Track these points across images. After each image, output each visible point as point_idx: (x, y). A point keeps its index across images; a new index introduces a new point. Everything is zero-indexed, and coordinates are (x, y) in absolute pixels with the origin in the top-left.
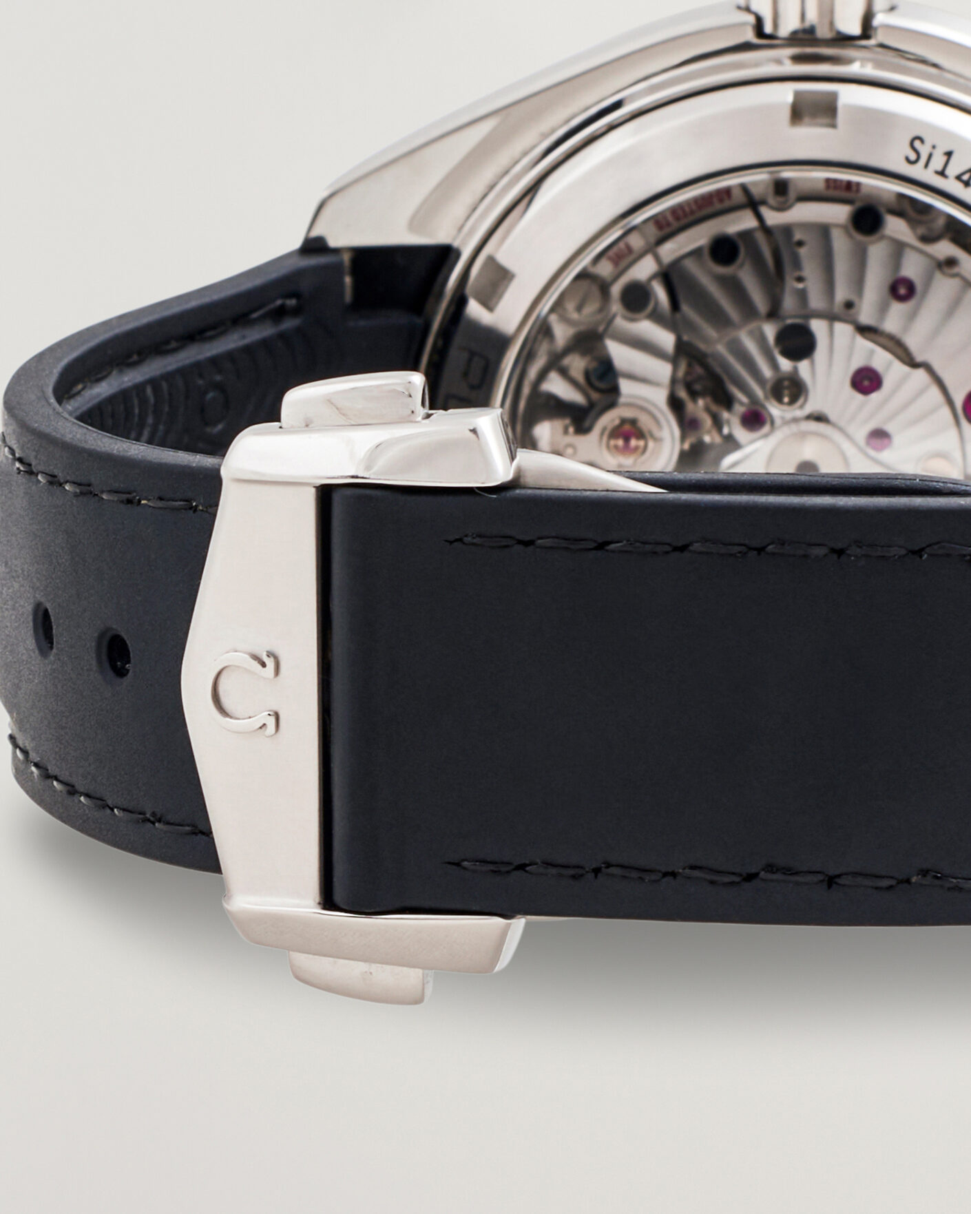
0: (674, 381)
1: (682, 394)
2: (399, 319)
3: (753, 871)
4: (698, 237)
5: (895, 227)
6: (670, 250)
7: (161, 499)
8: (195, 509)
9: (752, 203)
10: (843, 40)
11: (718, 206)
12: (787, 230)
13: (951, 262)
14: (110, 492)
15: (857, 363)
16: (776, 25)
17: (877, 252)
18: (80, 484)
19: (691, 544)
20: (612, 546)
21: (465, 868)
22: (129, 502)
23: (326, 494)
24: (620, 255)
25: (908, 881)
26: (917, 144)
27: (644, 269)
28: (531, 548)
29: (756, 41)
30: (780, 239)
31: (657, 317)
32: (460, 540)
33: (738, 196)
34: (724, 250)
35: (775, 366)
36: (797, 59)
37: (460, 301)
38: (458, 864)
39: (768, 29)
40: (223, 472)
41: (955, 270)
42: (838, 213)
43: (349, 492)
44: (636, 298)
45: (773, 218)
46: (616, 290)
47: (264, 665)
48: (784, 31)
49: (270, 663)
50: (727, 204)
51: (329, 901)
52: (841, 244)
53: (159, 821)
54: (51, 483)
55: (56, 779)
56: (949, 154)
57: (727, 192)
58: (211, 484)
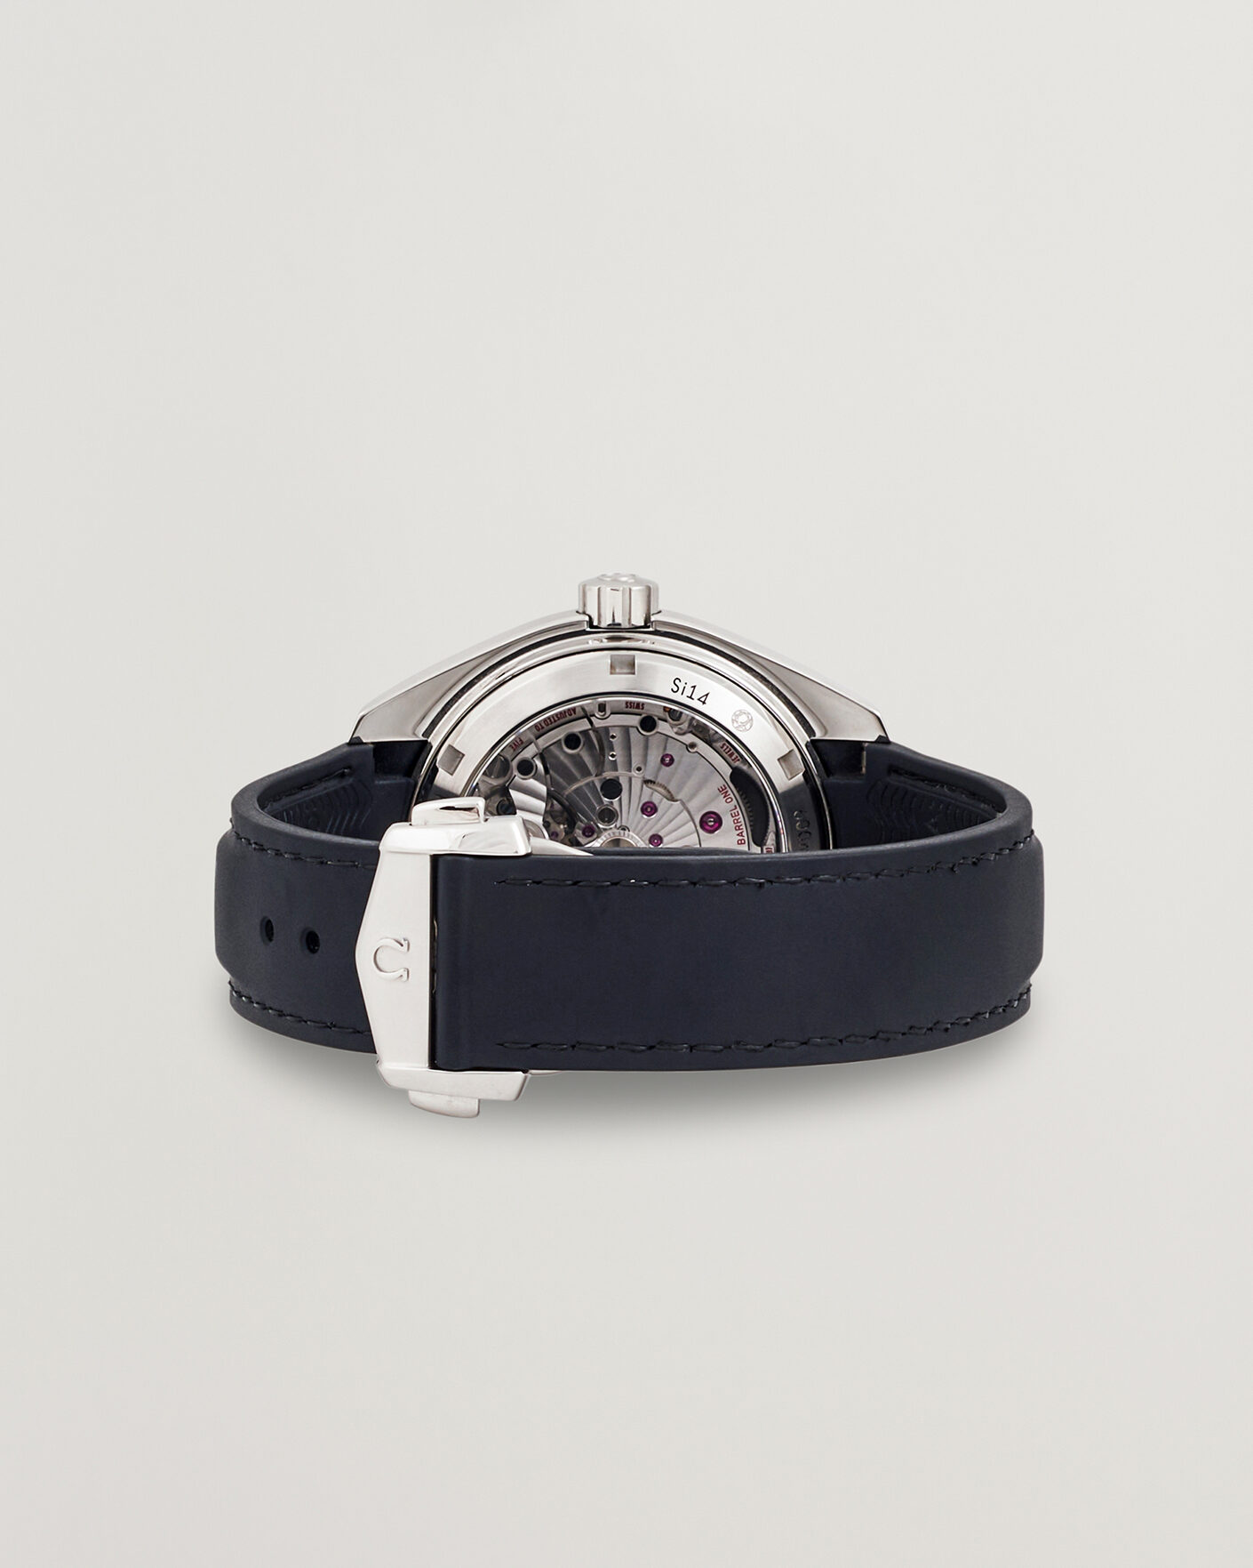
0: (546, 811)
1: (549, 819)
2: (399, 780)
3: (653, 1044)
4: (559, 734)
5: (663, 727)
6: (543, 742)
7: (339, 861)
8: (357, 866)
9: (587, 716)
10: (635, 629)
11: (568, 718)
12: (606, 729)
13: (693, 745)
14: (311, 857)
15: (645, 799)
16: (599, 622)
17: (655, 741)
18: (294, 854)
19: (621, 881)
20: (581, 884)
21: (506, 1047)
22: (322, 863)
23: (436, 860)
24: (519, 745)
25: (730, 1047)
26: (677, 682)
27: (529, 752)
28: (540, 885)
29: (588, 629)
30: (603, 735)
31: (536, 777)
32: (504, 881)
33: (579, 713)
34: (572, 741)
35: (601, 802)
36: (611, 639)
37: (434, 771)
38: (502, 1045)
39: (595, 623)
40: (380, 848)
41: (695, 749)
42: (634, 720)
43: (449, 858)
44: (526, 767)
45: (598, 723)
46: (514, 764)
47: (402, 945)
48: (604, 625)
49: (405, 943)
50: (574, 716)
51: (434, 1064)
52: (635, 736)
53: (335, 1026)
54: (276, 854)
55: (271, 1009)
56: (694, 687)
57: (574, 709)
58: (375, 853)
